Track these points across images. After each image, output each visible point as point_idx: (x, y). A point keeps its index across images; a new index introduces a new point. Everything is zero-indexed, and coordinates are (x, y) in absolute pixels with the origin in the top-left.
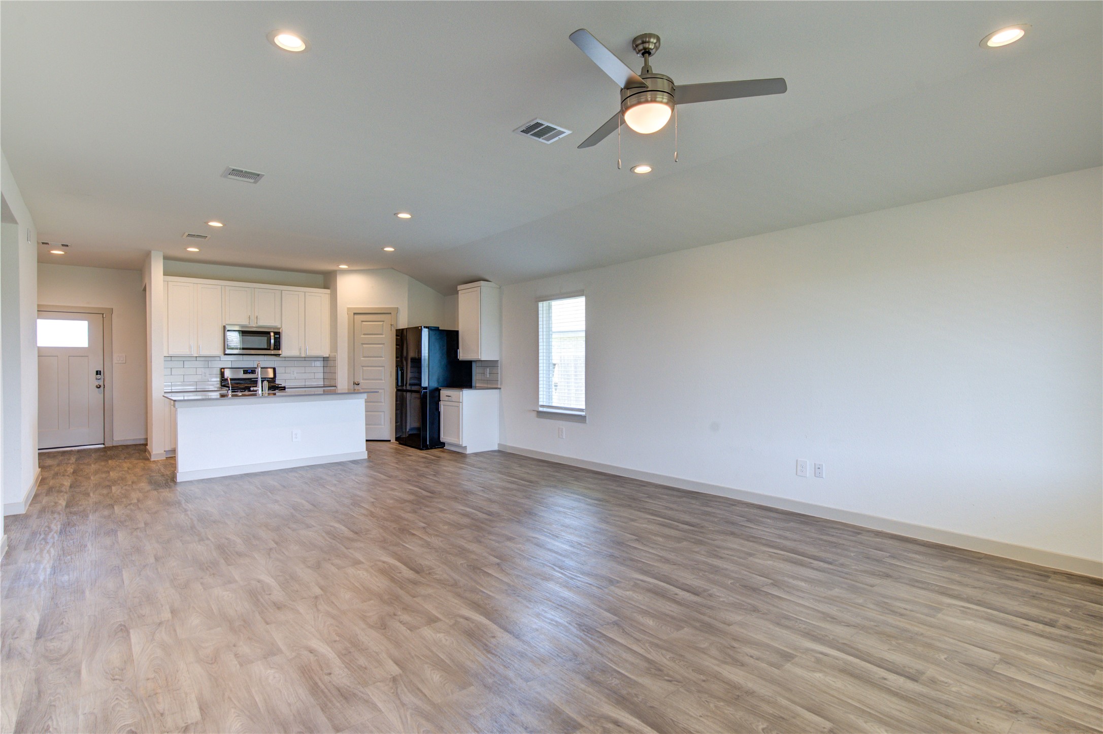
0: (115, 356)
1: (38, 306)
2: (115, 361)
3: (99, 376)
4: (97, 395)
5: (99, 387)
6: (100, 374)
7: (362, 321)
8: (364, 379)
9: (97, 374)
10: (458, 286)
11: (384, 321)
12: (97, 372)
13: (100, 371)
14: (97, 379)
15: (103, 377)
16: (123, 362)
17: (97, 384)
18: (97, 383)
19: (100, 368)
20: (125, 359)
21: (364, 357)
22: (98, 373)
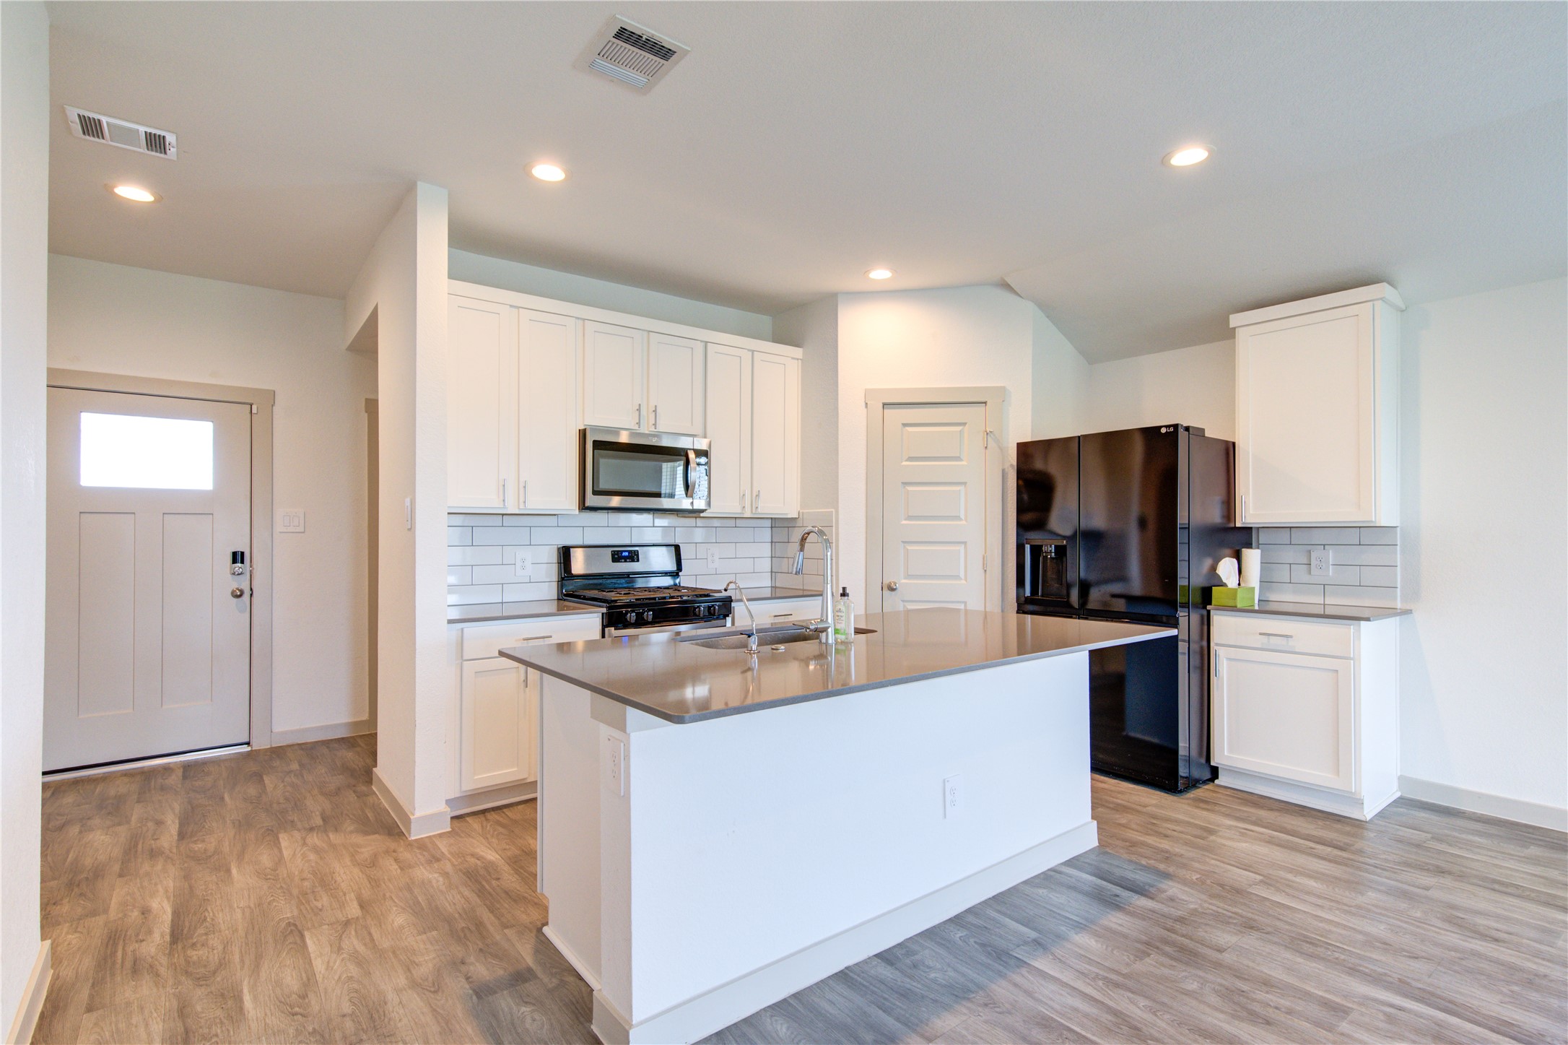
0: (279, 513)
1: (51, 372)
2: (279, 527)
3: (240, 565)
4: (234, 613)
5: (238, 595)
6: (242, 562)
7: (905, 425)
8: (908, 576)
9: (234, 561)
10: (1232, 317)
11: (964, 424)
12: (235, 554)
13: (242, 554)
14: (234, 574)
15: (248, 569)
16: (298, 530)
17: (234, 586)
18: (234, 584)
19: (242, 546)
20: (302, 522)
21: (909, 518)
22: (237, 557)
